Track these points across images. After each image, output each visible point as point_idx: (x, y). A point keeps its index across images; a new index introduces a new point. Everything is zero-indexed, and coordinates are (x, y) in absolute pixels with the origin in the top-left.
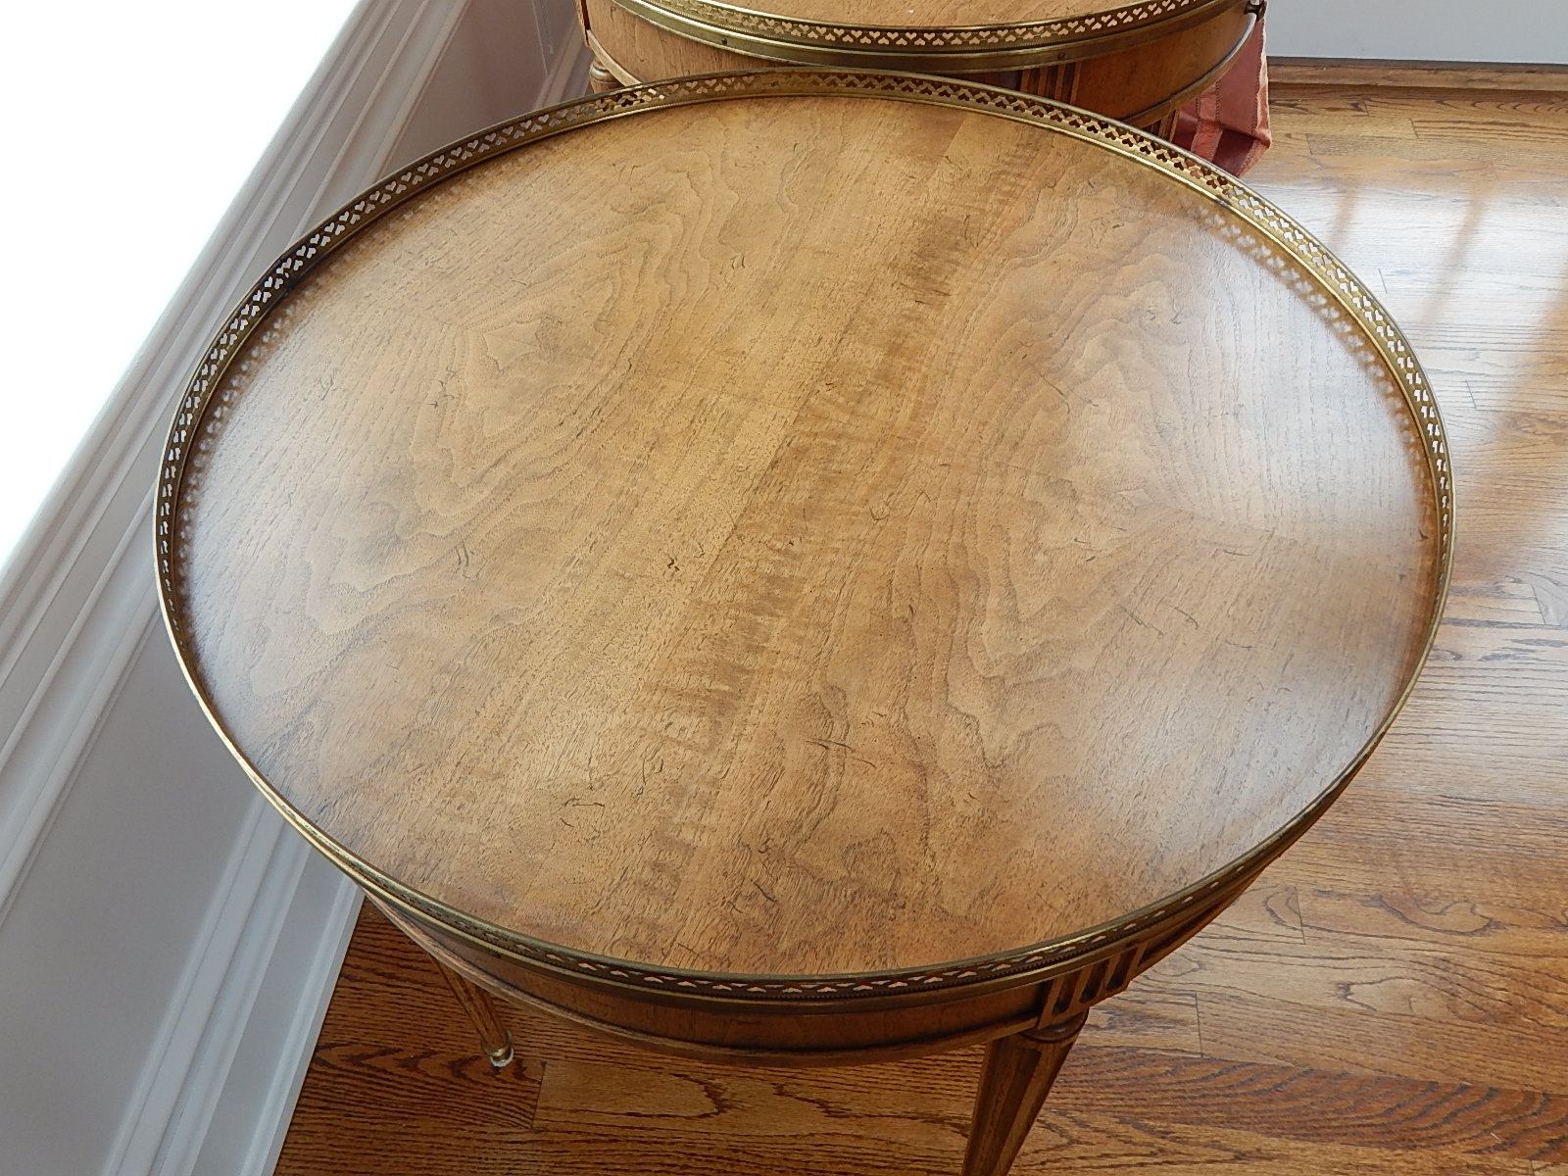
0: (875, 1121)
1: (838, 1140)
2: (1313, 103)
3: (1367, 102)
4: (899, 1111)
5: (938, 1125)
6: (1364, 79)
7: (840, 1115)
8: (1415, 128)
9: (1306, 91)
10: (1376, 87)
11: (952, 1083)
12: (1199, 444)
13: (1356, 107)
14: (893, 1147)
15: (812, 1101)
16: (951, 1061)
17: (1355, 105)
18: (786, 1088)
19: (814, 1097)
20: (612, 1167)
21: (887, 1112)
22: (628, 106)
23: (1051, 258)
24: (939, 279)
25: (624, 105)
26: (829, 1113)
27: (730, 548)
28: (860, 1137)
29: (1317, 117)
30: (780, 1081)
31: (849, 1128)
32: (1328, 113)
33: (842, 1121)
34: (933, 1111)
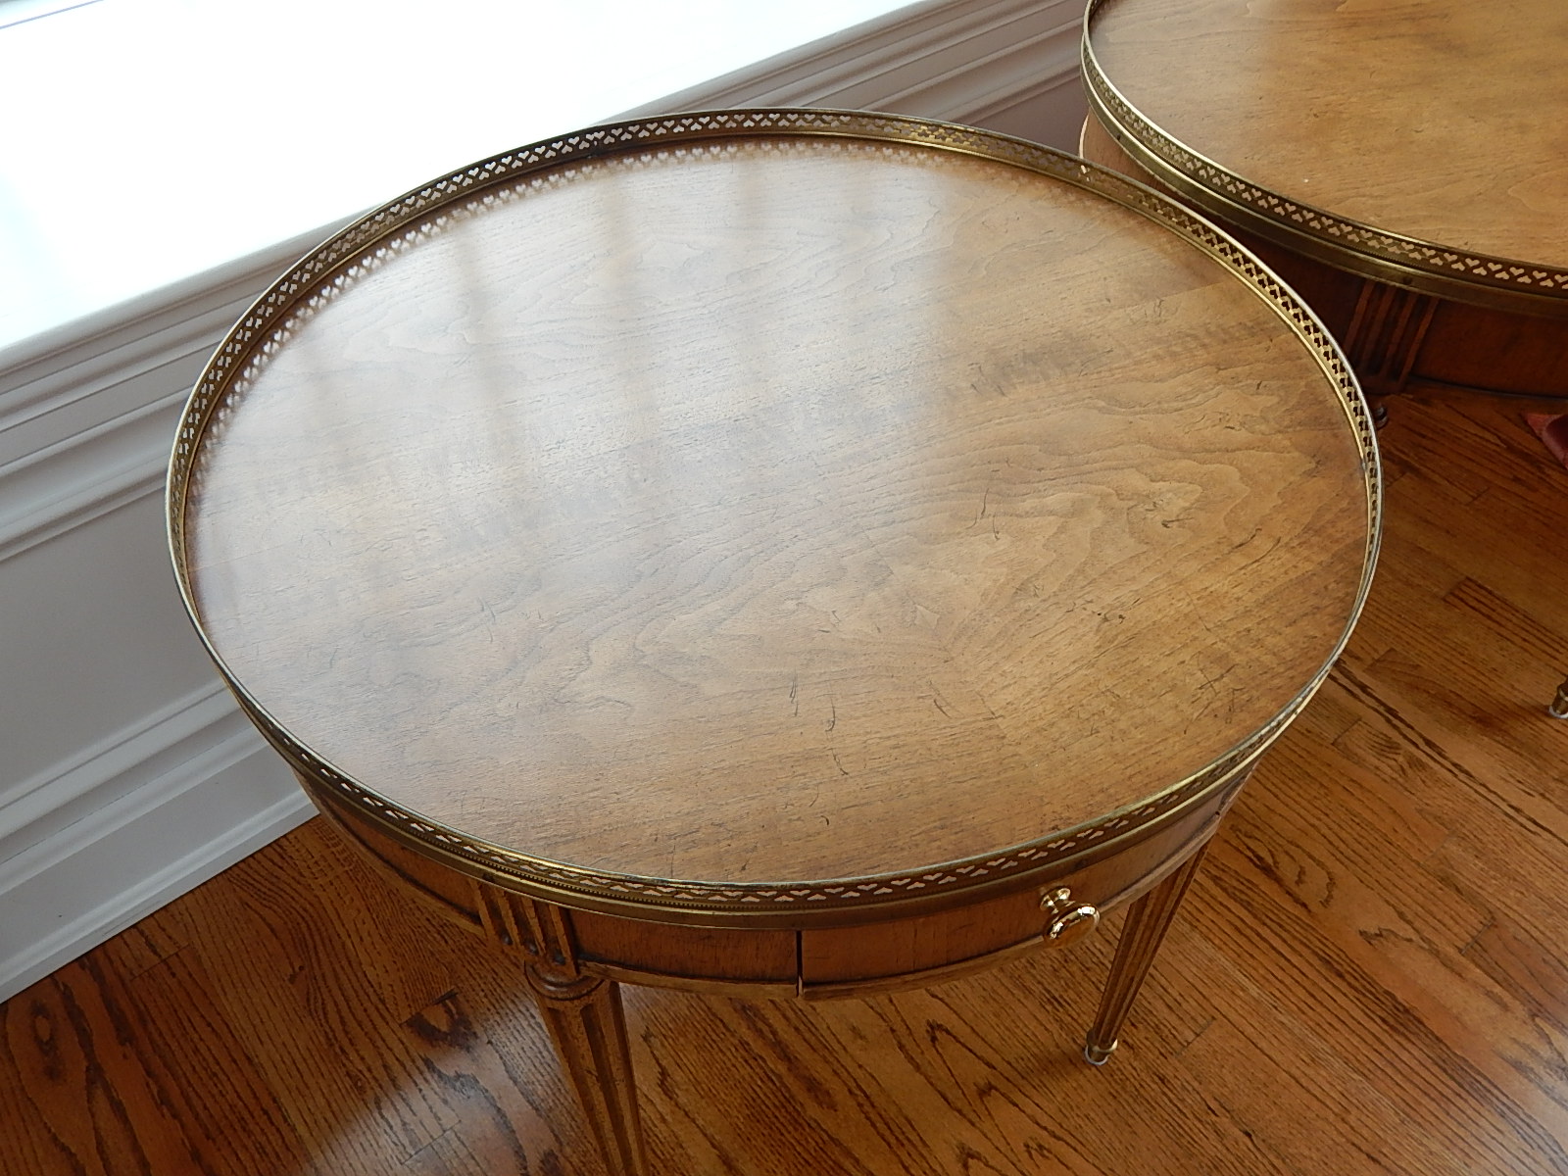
0: (686, 1120)
1: (649, 1108)
4: (710, 1131)
5: (725, 1168)
7: (668, 1092)
11: (767, 1150)
12: (1038, 619)
14: (679, 1151)
15: (660, 1065)
16: (782, 1134)
18: (652, 1039)
19: (664, 1063)
20: (499, 981)
21: (700, 1122)
22: (958, 144)
23: (1131, 419)
24: (1015, 381)
25: (954, 140)
26: (662, 1084)
27: (606, 457)
28: (664, 1120)
30: (652, 1029)
31: (663, 1106)
33: (664, 1097)
34: (732, 1155)
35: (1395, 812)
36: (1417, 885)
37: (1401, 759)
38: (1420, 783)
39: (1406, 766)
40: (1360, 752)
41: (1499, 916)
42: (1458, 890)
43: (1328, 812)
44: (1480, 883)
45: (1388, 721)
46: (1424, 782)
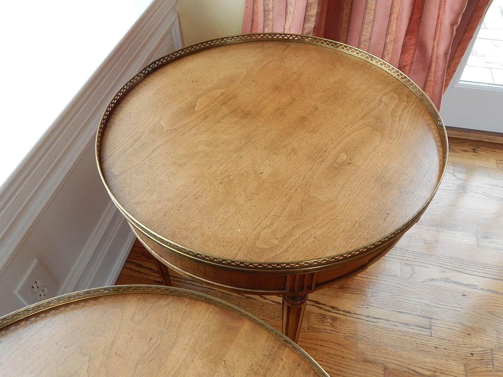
2: (457, 147)
3: (479, 149)
6: (479, 138)
8: (497, 163)
9: (454, 141)
10: (483, 142)
13: (474, 151)
17: (474, 150)
29: (458, 154)
32: (463, 153)
35: (339, 344)
36: (359, 369)
37: (329, 321)
38: (339, 326)
39: (332, 323)
40: (316, 326)
41: (386, 363)
42: (370, 362)
43: (321, 359)
44: (374, 354)
45: (318, 307)
46: (340, 325)
